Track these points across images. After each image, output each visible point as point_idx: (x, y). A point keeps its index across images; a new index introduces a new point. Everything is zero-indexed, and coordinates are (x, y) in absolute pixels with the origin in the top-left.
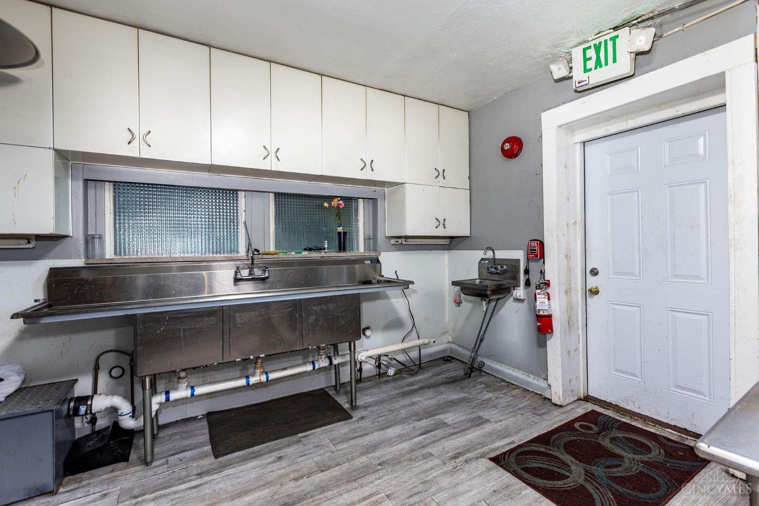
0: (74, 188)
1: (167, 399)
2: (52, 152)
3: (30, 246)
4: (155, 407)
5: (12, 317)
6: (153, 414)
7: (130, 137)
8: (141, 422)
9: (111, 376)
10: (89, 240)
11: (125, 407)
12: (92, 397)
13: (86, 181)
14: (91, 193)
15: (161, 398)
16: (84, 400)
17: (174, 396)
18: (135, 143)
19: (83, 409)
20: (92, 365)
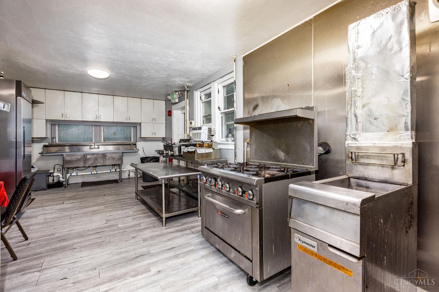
0: (49, 126)
1: (71, 175)
2: (45, 120)
3: (39, 140)
4: (68, 177)
5: (39, 154)
6: (67, 178)
7: (62, 115)
8: (64, 180)
9: (58, 171)
10: (53, 138)
11: (61, 176)
12: (54, 173)
13: (52, 124)
14: (53, 127)
15: (69, 175)
16: (52, 173)
17: (72, 174)
18: (63, 117)
19: (52, 175)
20: (53, 167)
